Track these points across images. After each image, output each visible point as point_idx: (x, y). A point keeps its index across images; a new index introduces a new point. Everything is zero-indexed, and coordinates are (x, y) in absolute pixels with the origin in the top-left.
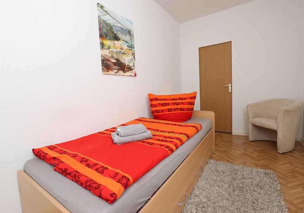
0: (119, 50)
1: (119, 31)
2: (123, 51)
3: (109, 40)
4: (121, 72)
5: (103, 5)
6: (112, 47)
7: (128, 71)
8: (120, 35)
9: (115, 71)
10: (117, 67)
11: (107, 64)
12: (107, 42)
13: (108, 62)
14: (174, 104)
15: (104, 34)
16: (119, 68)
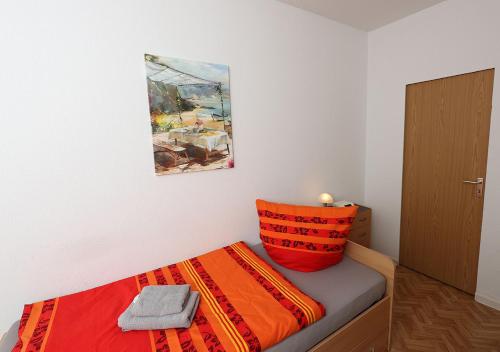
0: (190, 128)
1: (193, 92)
2: (201, 127)
3: (169, 114)
4: (197, 166)
5: (155, 55)
6: (175, 126)
7: (211, 162)
8: (194, 99)
9: (182, 166)
10: (186, 160)
11: (164, 157)
12: (164, 120)
13: (167, 154)
14: (297, 231)
15: (157, 106)
16: (192, 159)
